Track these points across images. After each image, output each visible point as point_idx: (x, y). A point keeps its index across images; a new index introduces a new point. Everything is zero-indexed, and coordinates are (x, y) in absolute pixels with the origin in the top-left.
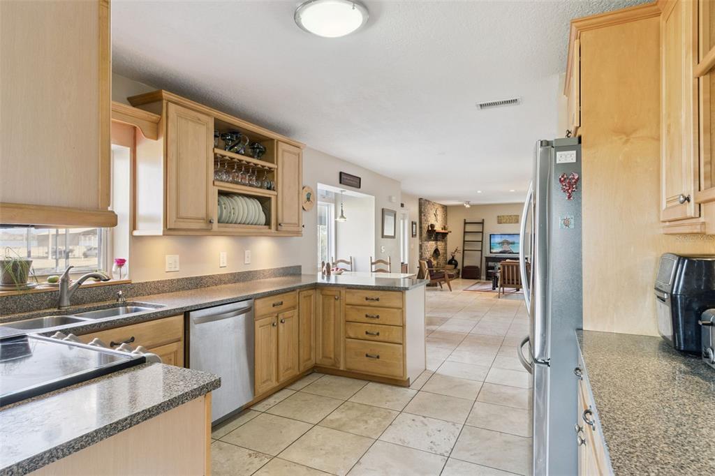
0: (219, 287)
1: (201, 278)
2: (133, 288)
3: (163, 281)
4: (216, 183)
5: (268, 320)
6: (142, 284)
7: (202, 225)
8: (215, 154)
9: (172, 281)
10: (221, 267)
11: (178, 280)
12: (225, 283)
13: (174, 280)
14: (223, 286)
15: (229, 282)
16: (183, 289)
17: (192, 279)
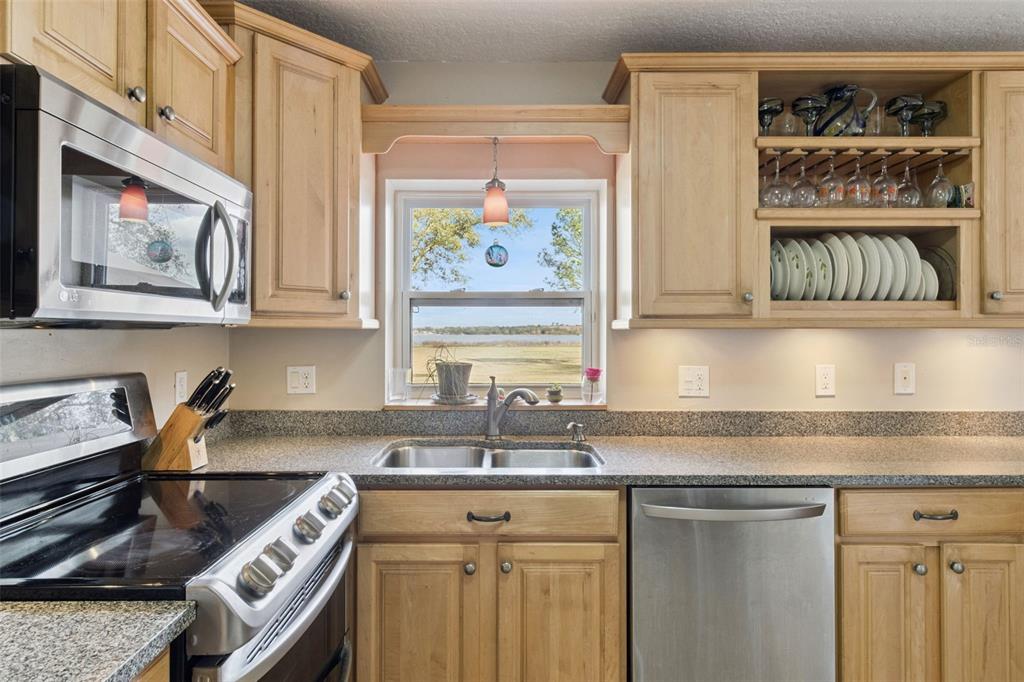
0: (808, 440)
1: (762, 416)
2: (610, 420)
3: (670, 413)
4: (764, 212)
5: (899, 552)
6: (628, 414)
7: (724, 305)
8: (761, 152)
9: (689, 415)
10: (817, 397)
11: (703, 415)
12: (828, 433)
13: (694, 413)
14: (821, 439)
15: (842, 431)
16: (716, 433)
17: (736, 415)
